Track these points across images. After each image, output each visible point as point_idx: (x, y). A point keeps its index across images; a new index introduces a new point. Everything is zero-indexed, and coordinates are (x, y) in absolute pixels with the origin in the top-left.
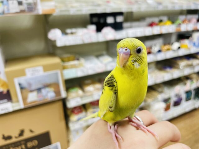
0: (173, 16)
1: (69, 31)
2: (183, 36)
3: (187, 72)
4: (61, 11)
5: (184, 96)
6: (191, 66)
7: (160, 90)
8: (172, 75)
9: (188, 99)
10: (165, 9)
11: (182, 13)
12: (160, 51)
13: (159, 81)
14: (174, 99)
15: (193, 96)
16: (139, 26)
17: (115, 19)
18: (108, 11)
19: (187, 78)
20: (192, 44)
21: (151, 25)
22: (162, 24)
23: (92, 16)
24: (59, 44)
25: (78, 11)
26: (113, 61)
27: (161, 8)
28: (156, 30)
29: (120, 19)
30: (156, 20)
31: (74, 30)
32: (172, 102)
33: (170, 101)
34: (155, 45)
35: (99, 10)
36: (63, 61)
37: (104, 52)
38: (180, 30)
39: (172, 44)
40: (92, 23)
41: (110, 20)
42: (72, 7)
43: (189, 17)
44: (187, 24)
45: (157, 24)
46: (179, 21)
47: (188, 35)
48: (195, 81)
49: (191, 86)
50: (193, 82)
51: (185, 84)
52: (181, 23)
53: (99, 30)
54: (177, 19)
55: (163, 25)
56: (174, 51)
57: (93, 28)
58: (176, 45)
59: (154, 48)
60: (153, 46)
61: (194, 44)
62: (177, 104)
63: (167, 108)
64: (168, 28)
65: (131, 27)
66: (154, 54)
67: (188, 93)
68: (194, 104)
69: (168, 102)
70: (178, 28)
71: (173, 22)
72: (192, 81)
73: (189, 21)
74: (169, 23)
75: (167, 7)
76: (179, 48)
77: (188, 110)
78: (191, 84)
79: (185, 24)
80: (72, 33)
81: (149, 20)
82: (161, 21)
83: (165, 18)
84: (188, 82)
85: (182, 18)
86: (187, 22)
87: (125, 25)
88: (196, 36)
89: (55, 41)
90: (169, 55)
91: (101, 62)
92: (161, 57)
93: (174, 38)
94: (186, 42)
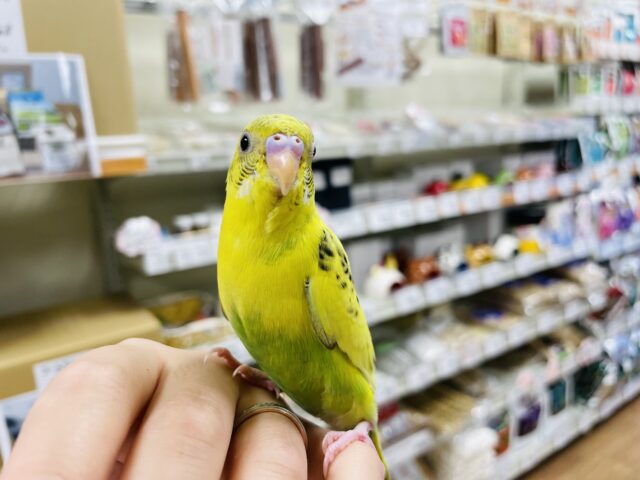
0: (488, 159)
1: (184, 222)
2: (522, 217)
3: (546, 323)
4: (160, 162)
5: (544, 399)
6: (554, 304)
7: (475, 387)
8: (507, 338)
9: (557, 407)
10: (467, 144)
11: (506, 150)
12: (463, 267)
13: (471, 360)
14: (519, 412)
15: (568, 394)
16: (397, 197)
17: (328, 178)
19: (548, 340)
20: (549, 241)
21: (431, 190)
22: (461, 185)
24: (154, 266)
25: (215, 158)
27: (456, 141)
28: (446, 205)
29: (341, 177)
30: (442, 173)
31: (201, 219)
32: (513, 423)
33: (506, 419)
34: (448, 248)
36: (165, 322)
38: (512, 199)
39: (494, 242)
42: (197, 147)
43: (533, 159)
44: (529, 181)
45: (448, 188)
46: (507, 175)
47: (534, 215)
48: (569, 348)
49: (560, 367)
50: (566, 355)
51: (545, 361)
52: (511, 180)
54: (499, 170)
55: (464, 190)
56: (502, 261)
58: (506, 245)
59: (446, 258)
60: (443, 249)
61: (555, 239)
62: (527, 426)
63: (501, 448)
64: (479, 196)
65: (373, 199)
66: (446, 275)
67: (555, 387)
68: (577, 421)
69: (502, 425)
70: (507, 196)
71: (491, 179)
72: (563, 349)
73: (534, 171)
74: (479, 182)
75: (472, 137)
76: (516, 252)
77: (560, 441)
78: (561, 359)
79: (525, 182)
80: (195, 228)
81: (425, 175)
82: (457, 177)
83: (466, 167)
84: (552, 353)
85: (513, 163)
86: (527, 175)
87: (359, 192)
88: (557, 214)
89: (140, 258)
90: (491, 276)
92: (468, 284)
93: (495, 224)
94: (533, 233)
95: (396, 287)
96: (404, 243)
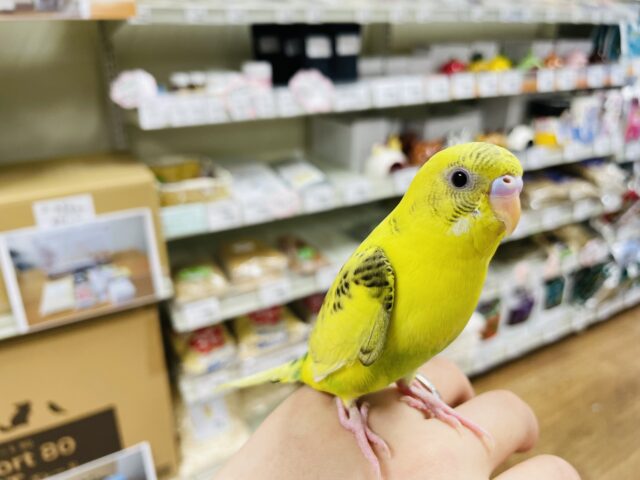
0: (514, 43)
1: (181, 79)
2: (543, 107)
3: (551, 219)
4: (154, 11)
5: (539, 294)
6: (564, 201)
9: (552, 302)
10: (492, 19)
11: (541, 32)
14: (510, 303)
15: (566, 293)
16: (409, 73)
17: (334, 46)
18: (313, 17)
19: (552, 237)
20: (570, 134)
21: (447, 69)
22: (480, 65)
23: (260, 31)
24: (148, 121)
25: (211, 12)
26: (326, 182)
27: (477, 16)
28: (461, 87)
29: (348, 46)
30: (462, 53)
31: (197, 78)
32: (503, 312)
33: (498, 308)
35: (283, 15)
36: (161, 178)
37: (298, 153)
38: (535, 86)
39: (510, 131)
40: (259, 56)
41: (317, 48)
43: (565, 46)
44: (557, 68)
45: (464, 68)
46: (533, 61)
47: (558, 105)
48: (573, 247)
49: (561, 264)
50: (570, 253)
51: (545, 257)
52: (537, 65)
53: (281, 78)
54: (526, 54)
55: (484, 71)
56: (516, 152)
57: (261, 71)
58: (521, 135)
60: (452, 134)
61: (577, 134)
62: (518, 317)
63: (489, 332)
64: (498, 79)
65: (383, 74)
67: (553, 284)
68: (570, 319)
69: (493, 312)
70: (530, 82)
71: (515, 63)
72: (567, 247)
73: (565, 60)
74: (502, 65)
75: (497, 13)
76: (530, 144)
77: (550, 335)
78: (562, 258)
79: (552, 68)
80: (192, 87)
81: (441, 54)
82: (477, 57)
83: (489, 49)
84: (555, 252)
85: (543, 49)
86: (556, 63)
87: (366, 65)
88: (582, 107)
89: (135, 111)
91: (288, 184)
93: (515, 112)
94: (552, 126)
95: (396, 167)
96: (414, 127)
